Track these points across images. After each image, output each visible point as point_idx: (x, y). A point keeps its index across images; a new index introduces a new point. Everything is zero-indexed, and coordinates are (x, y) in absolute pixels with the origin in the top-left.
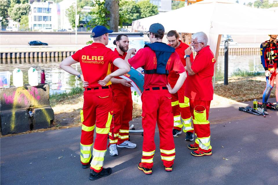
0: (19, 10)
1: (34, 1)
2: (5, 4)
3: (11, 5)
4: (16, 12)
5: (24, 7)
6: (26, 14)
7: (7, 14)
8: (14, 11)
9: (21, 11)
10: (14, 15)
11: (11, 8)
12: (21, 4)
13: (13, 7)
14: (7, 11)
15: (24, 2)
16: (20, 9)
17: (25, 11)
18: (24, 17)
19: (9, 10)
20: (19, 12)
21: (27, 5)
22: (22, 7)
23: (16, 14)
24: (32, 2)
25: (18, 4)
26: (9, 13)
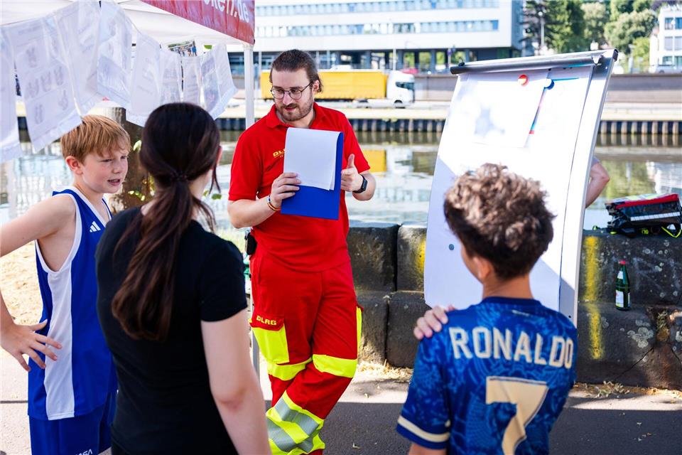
0: (630, 27)
1: (661, 5)
2: (600, 16)
3: (613, 16)
4: (621, 31)
5: (641, 20)
6: (643, 35)
7: (603, 38)
8: (618, 30)
9: (634, 28)
10: (617, 39)
11: (612, 24)
12: (634, 13)
13: (616, 20)
14: (602, 31)
15: (641, 9)
16: (630, 23)
17: (642, 29)
18: (639, 42)
19: (606, 28)
20: (628, 32)
21: (646, 15)
22: (637, 19)
23: (622, 37)
24: (656, 7)
25: (626, 14)
26: (606, 35)
